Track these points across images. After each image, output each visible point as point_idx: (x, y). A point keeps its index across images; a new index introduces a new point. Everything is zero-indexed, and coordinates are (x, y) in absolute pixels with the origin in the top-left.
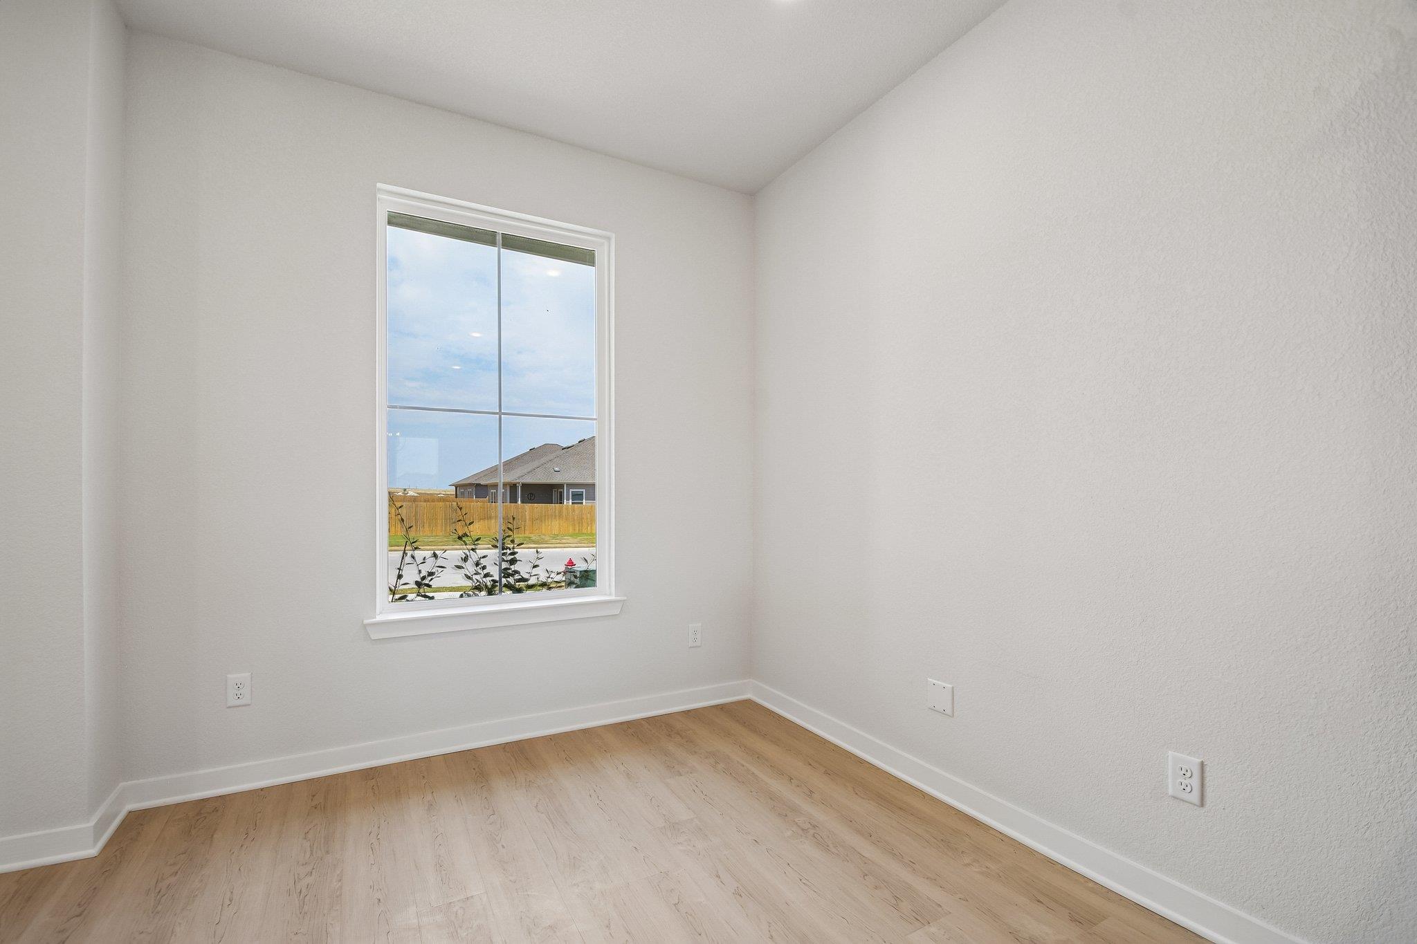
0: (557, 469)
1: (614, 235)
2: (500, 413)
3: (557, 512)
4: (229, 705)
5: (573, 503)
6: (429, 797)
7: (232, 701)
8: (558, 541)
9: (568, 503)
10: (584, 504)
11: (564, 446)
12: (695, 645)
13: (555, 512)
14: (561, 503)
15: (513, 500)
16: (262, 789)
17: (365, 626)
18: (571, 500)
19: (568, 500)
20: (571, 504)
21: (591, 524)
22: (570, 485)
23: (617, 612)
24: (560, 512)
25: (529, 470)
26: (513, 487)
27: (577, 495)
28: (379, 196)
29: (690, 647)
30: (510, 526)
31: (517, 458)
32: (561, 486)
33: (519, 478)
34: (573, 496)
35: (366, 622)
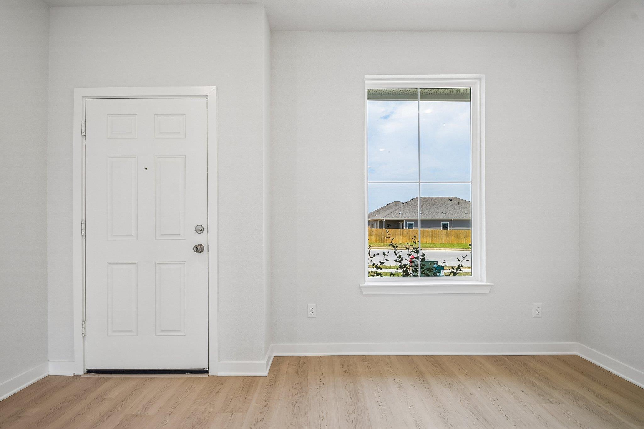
0: (400, 213)
1: (484, 76)
2: (419, 183)
3: (401, 233)
4: (308, 317)
5: (408, 229)
6: (397, 380)
7: (309, 316)
8: (402, 246)
9: (406, 228)
10: (414, 229)
11: (403, 202)
12: (538, 316)
13: (400, 233)
14: (402, 229)
15: (381, 227)
16: (321, 357)
17: (360, 287)
18: (407, 227)
19: (406, 227)
20: (407, 229)
21: (418, 238)
22: (407, 220)
23: (487, 291)
24: (403, 233)
25: (388, 213)
26: (381, 221)
27: (410, 225)
28: (366, 82)
29: (534, 317)
30: (414, 241)
31: (382, 208)
32: (403, 221)
33: (384, 217)
34: (408, 225)
35: (361, 285)
